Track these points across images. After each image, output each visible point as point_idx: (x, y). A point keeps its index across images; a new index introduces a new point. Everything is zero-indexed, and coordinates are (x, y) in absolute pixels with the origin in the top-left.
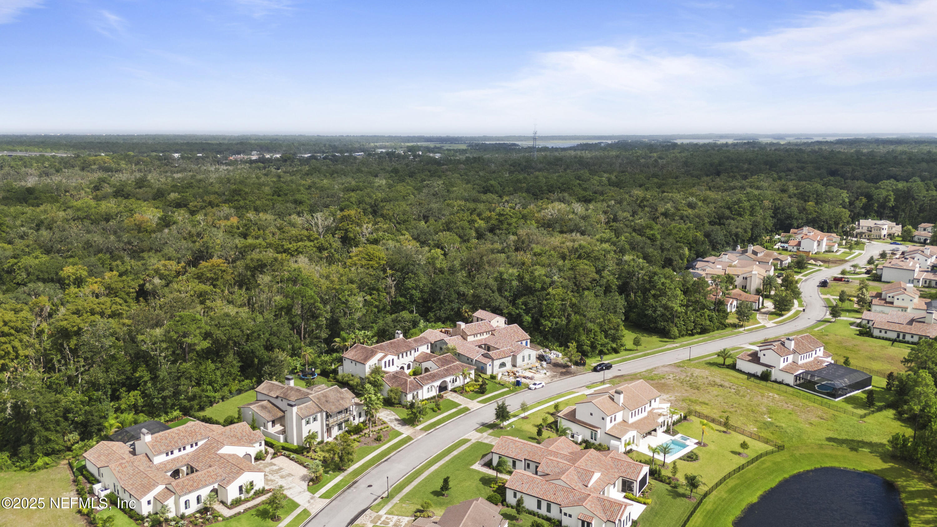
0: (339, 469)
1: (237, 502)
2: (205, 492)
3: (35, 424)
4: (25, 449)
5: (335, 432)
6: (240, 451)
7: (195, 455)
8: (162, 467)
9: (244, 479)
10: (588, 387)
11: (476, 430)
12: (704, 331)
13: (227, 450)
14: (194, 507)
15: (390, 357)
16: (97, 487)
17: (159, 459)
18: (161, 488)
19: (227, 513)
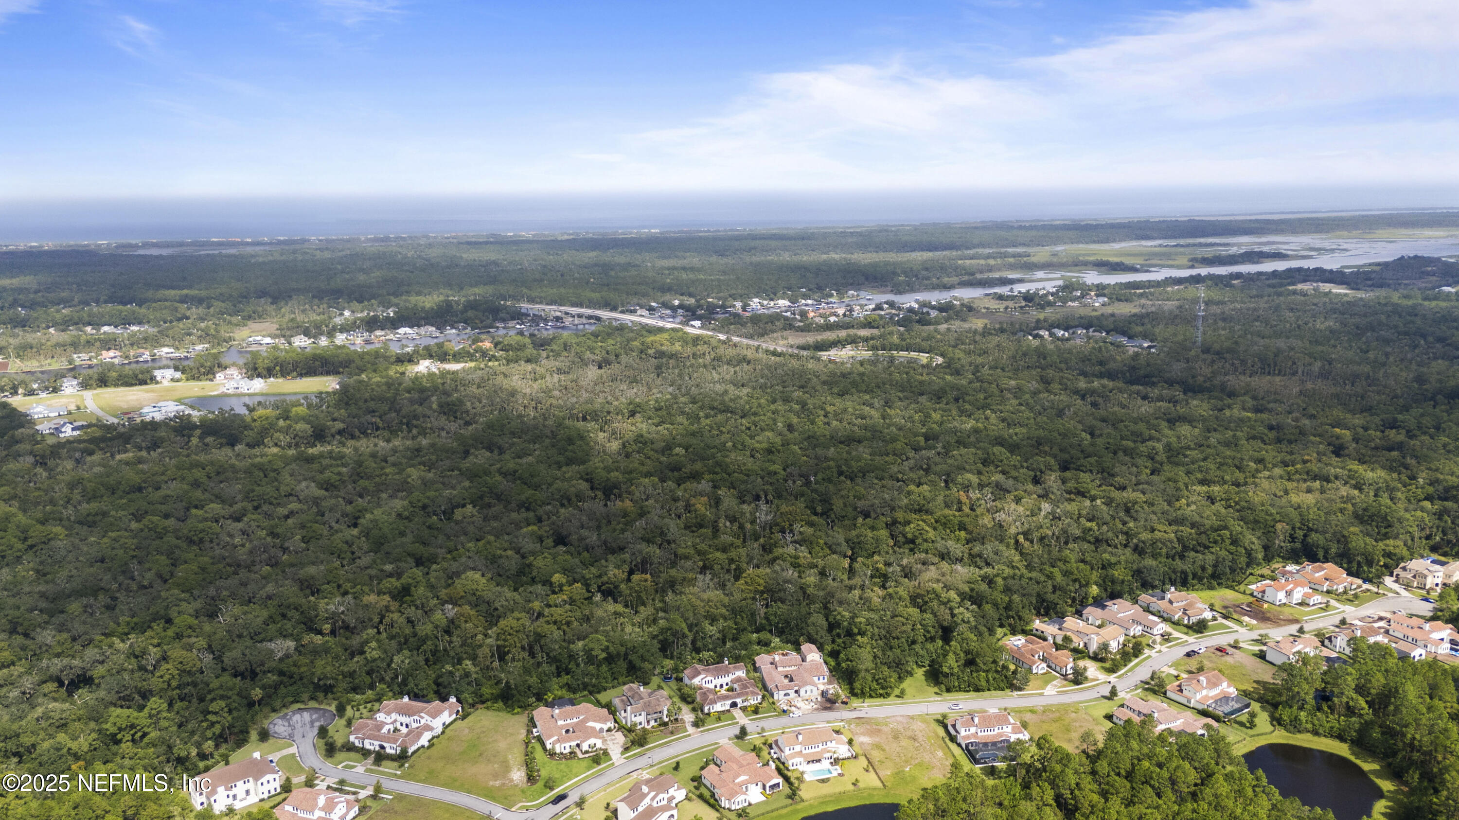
0: (641, 745)
1: (587, 752)
2: (574, 744)
3: (515, 692)
4: (510, 702)
5: (652, 723)
6: (598, 726)
7: (577, 724)
8: (561, 727)
9: (592, 741)
10: (828, 722)
11: (730, 739)
12: (977, 690)
13: (591, 724)
14: (568, 750)
15: (709, 678)
16: (535, 730)
17: (560, 723)
18: (556, 738)
19: (580, 756)
